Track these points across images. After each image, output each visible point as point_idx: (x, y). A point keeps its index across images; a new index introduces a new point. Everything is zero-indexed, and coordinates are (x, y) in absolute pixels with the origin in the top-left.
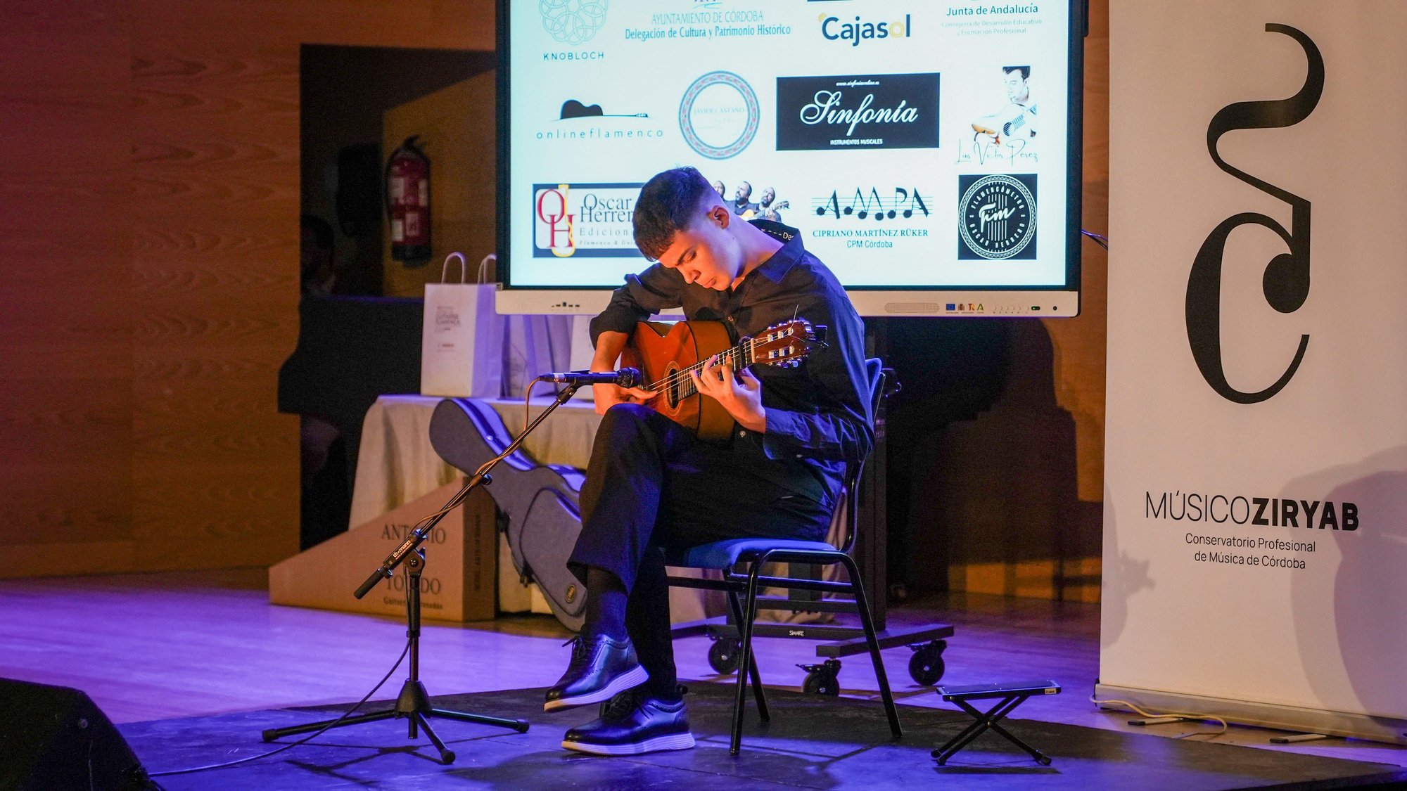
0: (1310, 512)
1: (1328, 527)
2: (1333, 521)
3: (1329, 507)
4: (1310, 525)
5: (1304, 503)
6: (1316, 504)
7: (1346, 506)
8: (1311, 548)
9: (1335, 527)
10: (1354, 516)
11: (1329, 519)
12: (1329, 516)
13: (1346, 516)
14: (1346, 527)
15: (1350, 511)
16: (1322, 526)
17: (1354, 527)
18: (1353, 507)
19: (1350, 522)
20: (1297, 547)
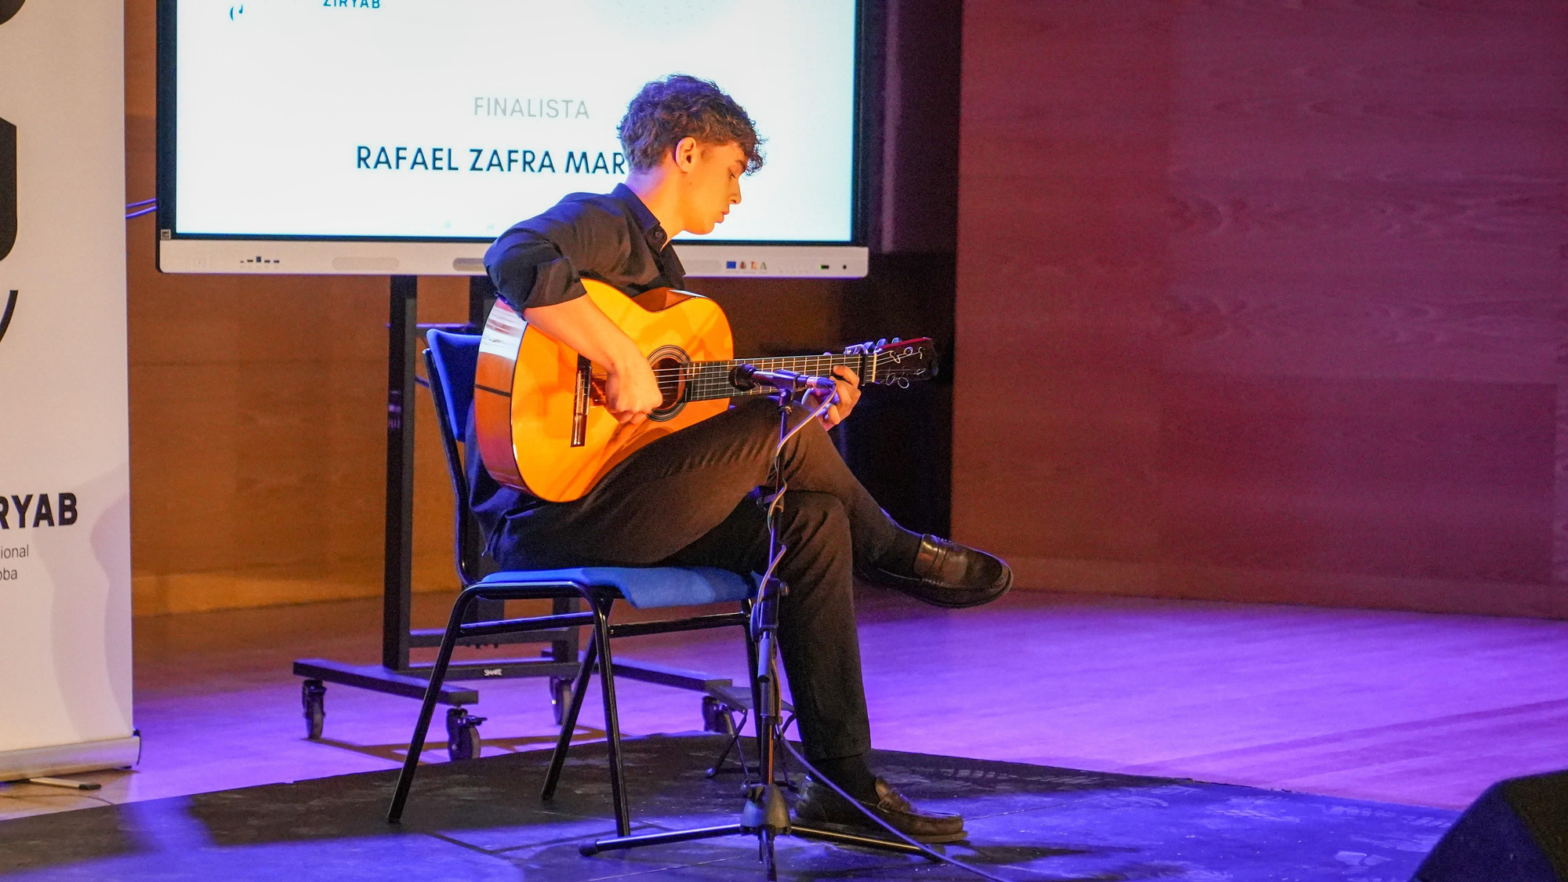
0: (22, 509)
1: (44, 523)
2: (48, 517)
3: (44, 500)
4: (22, 524)
5: (16, 499)
6: (29, 498)
7: (63, 497)
8: (24, 553)
9: (51, 523)
10: (72, 508)
11: (44, 515)
12: (44, 511)
13: (63, 509)
14: (64, 522)
15: (68, 502)
16: (36, 524)
17: (72, 521)
18: (71, 497)
19: (68, 515)
20: (7, 553)
